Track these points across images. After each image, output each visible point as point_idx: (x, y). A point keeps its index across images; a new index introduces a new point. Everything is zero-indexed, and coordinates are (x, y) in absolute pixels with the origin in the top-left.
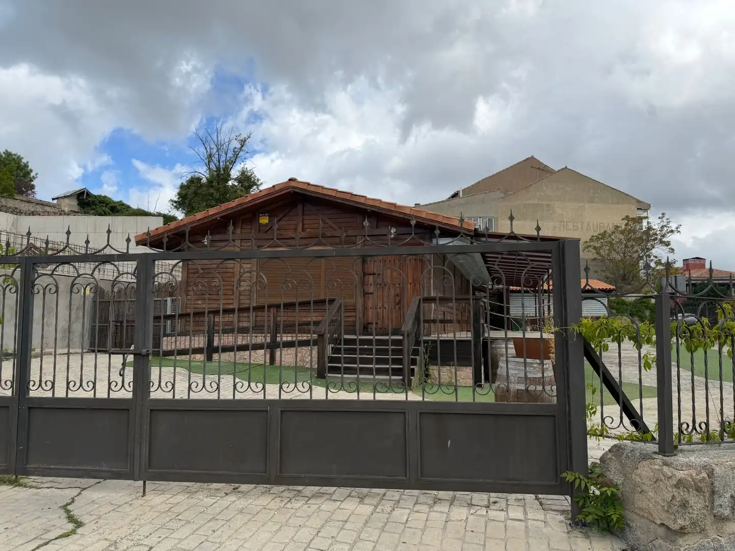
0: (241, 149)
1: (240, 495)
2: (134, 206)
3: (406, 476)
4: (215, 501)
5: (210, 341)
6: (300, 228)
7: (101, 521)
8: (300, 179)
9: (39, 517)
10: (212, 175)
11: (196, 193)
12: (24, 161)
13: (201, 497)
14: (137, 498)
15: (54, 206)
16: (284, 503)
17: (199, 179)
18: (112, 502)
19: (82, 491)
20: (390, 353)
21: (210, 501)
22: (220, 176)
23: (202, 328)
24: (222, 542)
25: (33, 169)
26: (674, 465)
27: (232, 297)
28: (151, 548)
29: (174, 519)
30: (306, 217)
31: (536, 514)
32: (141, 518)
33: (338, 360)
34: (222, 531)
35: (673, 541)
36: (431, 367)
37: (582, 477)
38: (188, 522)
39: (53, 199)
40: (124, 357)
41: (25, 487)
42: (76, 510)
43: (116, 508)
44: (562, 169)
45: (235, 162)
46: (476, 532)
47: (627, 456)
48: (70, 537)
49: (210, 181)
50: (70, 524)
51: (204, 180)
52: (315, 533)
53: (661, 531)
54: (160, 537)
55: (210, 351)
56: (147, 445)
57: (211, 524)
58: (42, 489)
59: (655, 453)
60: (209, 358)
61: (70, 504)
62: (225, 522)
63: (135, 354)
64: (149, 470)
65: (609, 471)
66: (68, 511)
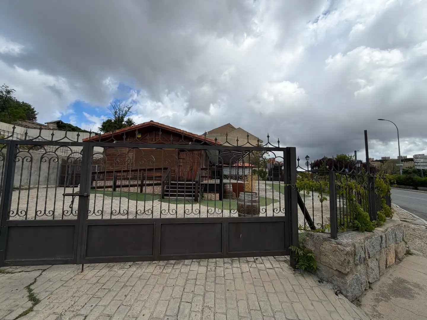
0: (128, 111)
1: (138, 266)
2: (83, 129)
3: (221, 252)
4: (124, 272)
5: (115, 183)
6: (154, 140)
7: (53, 297)
8: (155, 121)
9: (8, 299)
10: (116, 120)
11: (109, 126)
12: (32, 107)
13: (116, 270)
14: (78, 274)
15: (45, 126)
16: (162, 270)
17: (111, 121)
18: (62, 279)
19: (42, 272)
20: (193, 188)
21: (121, 272)
22: (119, 120)
23: (111, 178)
24: (132, 304)
25: (36, 111)
26: (343, 245)
27: (124, 165)
28: (86, 317)
29: (101, 288)
30: (156, 136)
31: (276, 265)
32: (80, 290)
33: (168, 191)
34: (131, 296)
35: (343, 278)
36: (204, 194)
37: (297, 248)
38: (110, 290)
39: (45, 123)
40: (73, 197)
41: (3, 273)
42: (36, 289)
43: (64, 283)
44: (238, 128)
45: (126, 115)
46: (257, 278)
47: (316, 239)
48: (28, 315)
49: (115, 122)
50: (30, 302)
51: (113, 121)
52: (183, 290)
53: (336, 273)
54: (92, 306)
55: (115, 187)
56: (86, 245)
57: (123, 290)
58: (15, 274)
59: (329, 238)
60: (114, 190)
61: (33, 283)
62: (132, 287)
63: (80, 196)
64: (87, 258)
65: (307, 245)
66: (30, 290)
